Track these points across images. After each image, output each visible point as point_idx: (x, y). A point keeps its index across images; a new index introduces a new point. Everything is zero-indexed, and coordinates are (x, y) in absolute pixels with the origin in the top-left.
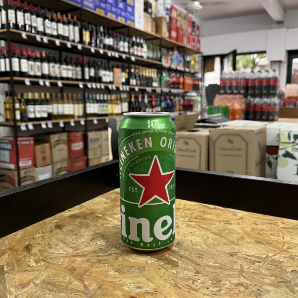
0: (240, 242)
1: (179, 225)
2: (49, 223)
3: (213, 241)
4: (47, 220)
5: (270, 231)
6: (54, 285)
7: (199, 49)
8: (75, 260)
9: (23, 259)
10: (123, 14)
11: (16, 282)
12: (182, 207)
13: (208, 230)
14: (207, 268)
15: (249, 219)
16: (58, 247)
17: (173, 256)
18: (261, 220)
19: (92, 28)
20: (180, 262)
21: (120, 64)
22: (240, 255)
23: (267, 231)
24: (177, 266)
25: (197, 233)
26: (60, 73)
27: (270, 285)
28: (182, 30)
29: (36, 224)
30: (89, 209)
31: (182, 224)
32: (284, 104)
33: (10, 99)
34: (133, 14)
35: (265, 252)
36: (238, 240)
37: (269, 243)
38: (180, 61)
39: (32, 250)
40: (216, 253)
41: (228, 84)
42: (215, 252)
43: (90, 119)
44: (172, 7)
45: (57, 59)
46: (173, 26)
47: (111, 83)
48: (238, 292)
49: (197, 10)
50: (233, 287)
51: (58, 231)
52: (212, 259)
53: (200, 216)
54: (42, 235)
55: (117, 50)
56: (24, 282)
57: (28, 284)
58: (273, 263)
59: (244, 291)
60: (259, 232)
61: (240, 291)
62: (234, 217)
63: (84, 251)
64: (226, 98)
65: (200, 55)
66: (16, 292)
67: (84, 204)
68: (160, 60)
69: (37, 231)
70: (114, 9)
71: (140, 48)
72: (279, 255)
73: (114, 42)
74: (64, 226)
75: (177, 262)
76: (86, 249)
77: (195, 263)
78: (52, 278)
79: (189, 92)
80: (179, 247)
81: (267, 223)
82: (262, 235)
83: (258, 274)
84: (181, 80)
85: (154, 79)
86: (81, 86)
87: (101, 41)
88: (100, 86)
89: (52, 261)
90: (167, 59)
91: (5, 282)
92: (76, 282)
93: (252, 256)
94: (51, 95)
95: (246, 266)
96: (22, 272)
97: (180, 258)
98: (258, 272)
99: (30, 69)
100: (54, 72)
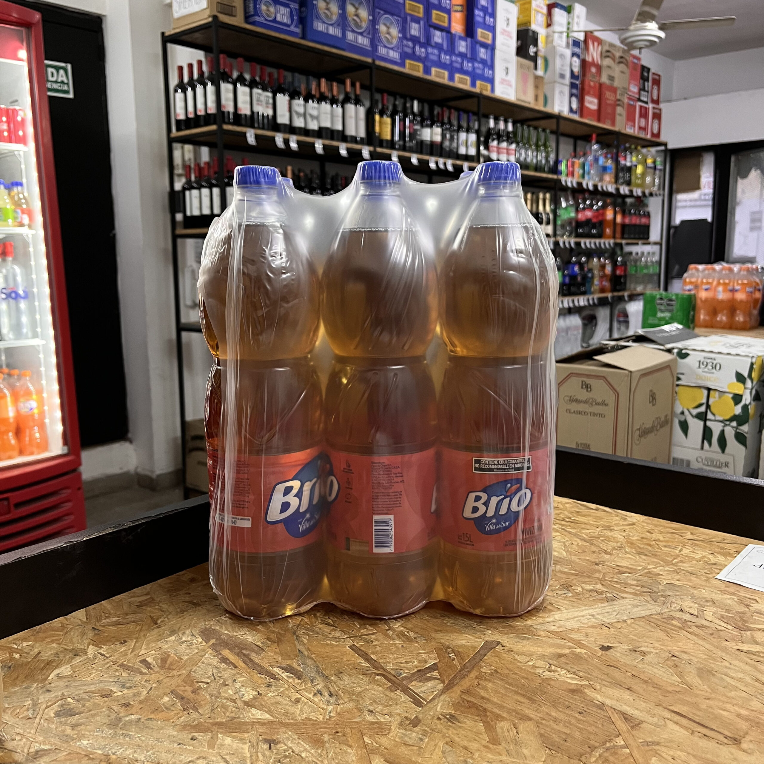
0: (615, 552)
3: (577, 548)
5: (667, 541)
7: (658, 135)
10: (467, 66)
15: (644, 526)
18: (661, 527)
22: (607, 564)
23: (662, 541)
28: (614, 90)
34: (490, 64)
35: (644, 564)
36: (614, 549)
38: (605, 170)
40: (578, 560)
44: (588, 37)
46: (591, 82)
48: (588, 596)
49: (652, 43)
52: (568, 565)
55: (452, 154)
58: (648, 575)
59: (595, 596)
60: (649, 542)
61: (591, 596)
62: (621, 522)
65: (663, 148)
68: (555, 170)
70: (446, 58)
72: (661, 568)
73: (443, 134)
79: (629, 244)
82: (651, 546)
83: (622, 583)
84: (609, 215)
93: (623, 567)
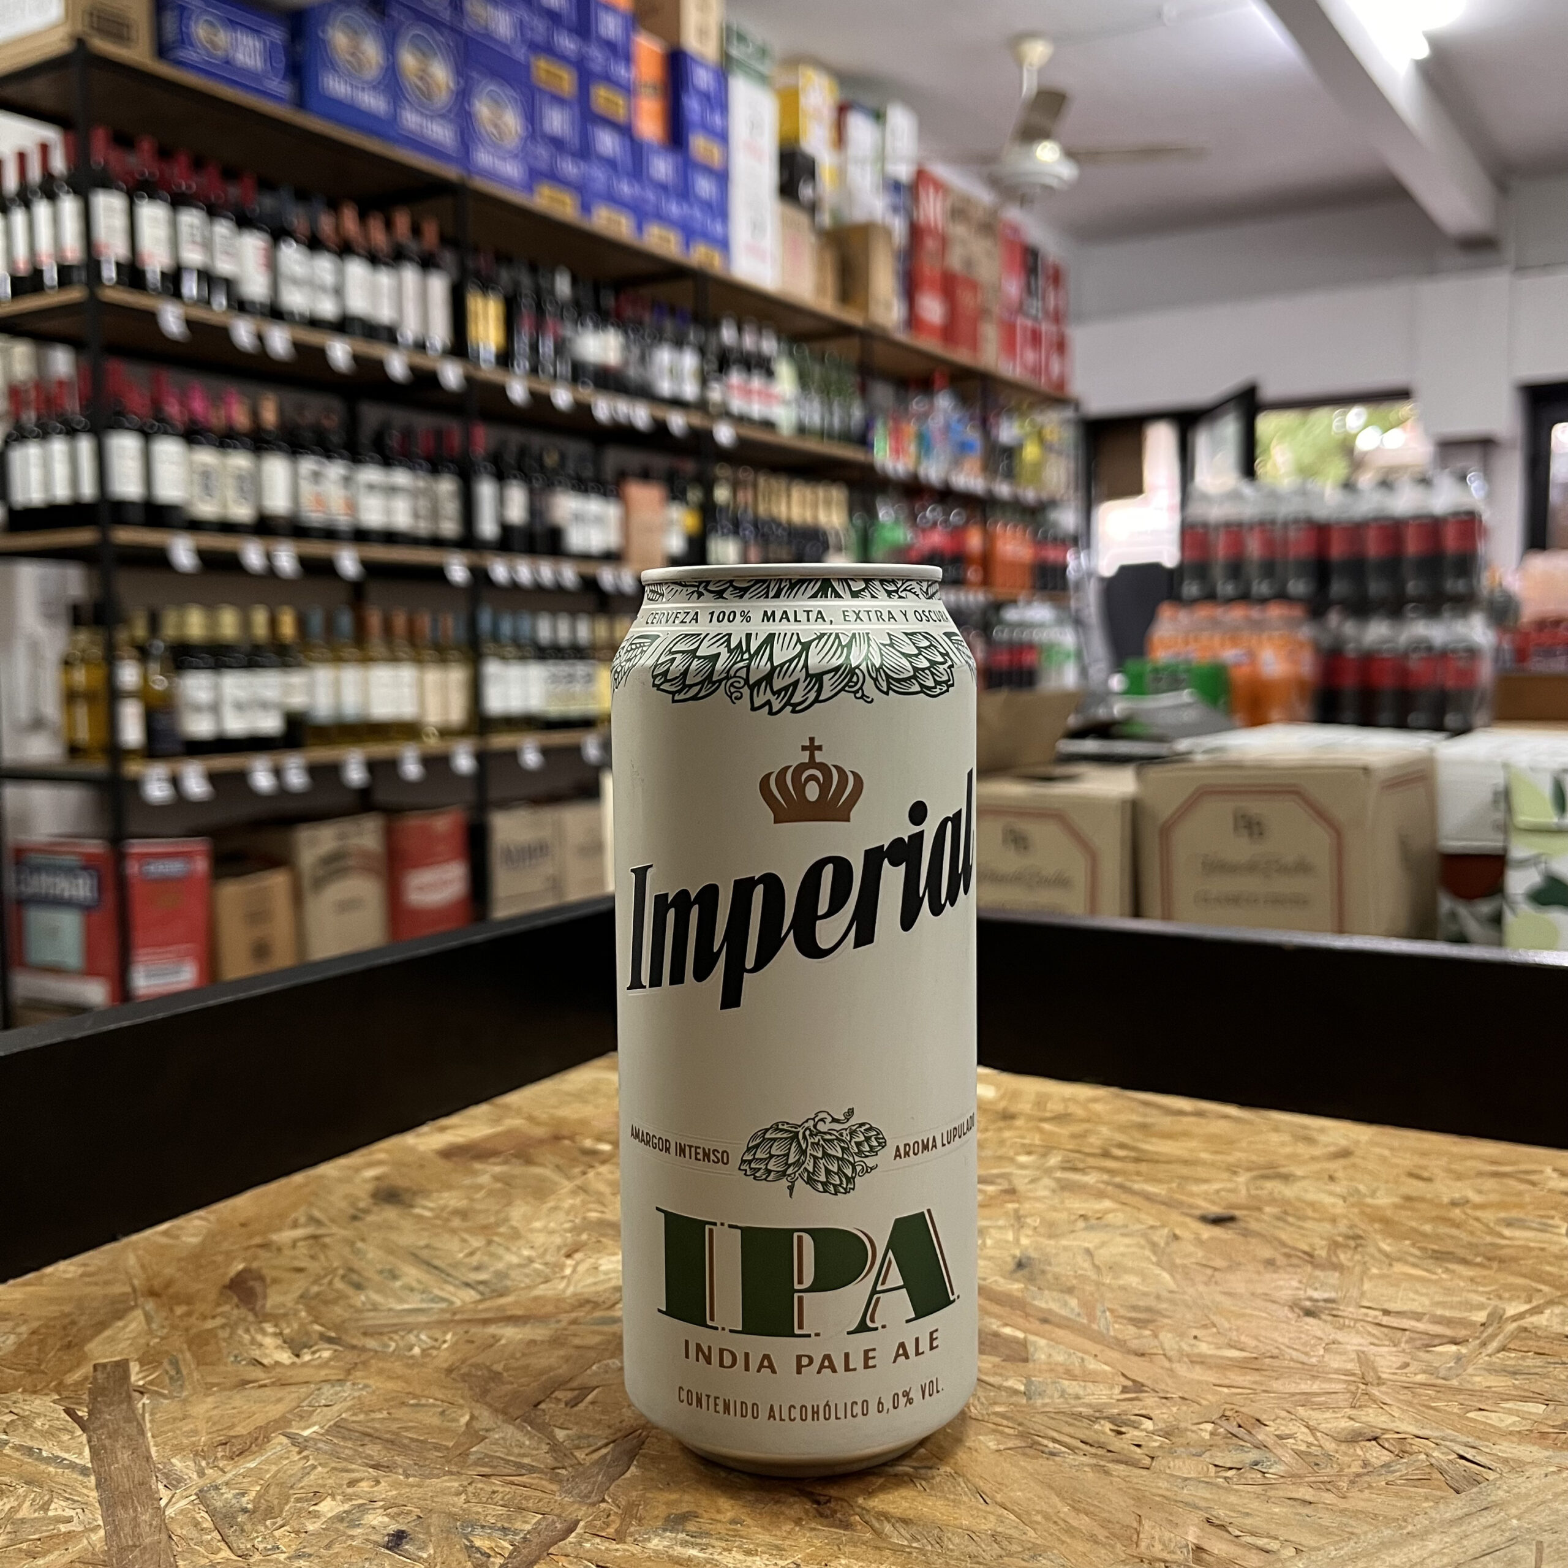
0: (1343, 1257)
1: (1021, 1184)
2: (340, 1180)
3: (1200, 1254)
4: (329, 1169)
5: (1502, 1206)
6: (392, 1443)
7: (1061, 384)
8: (494, 1336)
9: (224, 1334)
10: (674, 209)
11: (195, 1432)
12: (1025, 1106)
13: (1169, 1203)
14: (1182, 1370)
15: (1383, 1160)
16: (398, 1284)
17: (998, 1317)
18: (1445, 1159)
19: (517, 284)
20: (1042, 1342)
21: (659, 462)
22: (1350, 1311)
23: (1482, 1207)
24: (1026, 1360)
25: (1118, 1218)
26: (352, 506)
27: (1523, 1436)
28: (973, 286)
29: (273, 1186)
30: (544, 1116)
31: (1033, 1181)
32: (1521, 655)
33: (92, 642)
34: (720, 209)
35: (1483, 1299)
36: (1334, 1246)
37: (1501, 1261)
38: (963, 448)
39: (265, 1297)
40: (1227, 1302)
41: (1221, 551)
42: (1220, 1298)
43: (501, 741)
44: (921, 176)
45: (335, 439)
46: (929, 267)
47: (612, 557)
48: (1356, 1468)
49: (1048, 189)
50: (1330, 1446)
51: (390, 1213)
52: (1205, 1326)
53: (1122, 1146)
54: (310, 1230)
55: (643, 392)
56: (240, 1430)
57: (258, 1440)
58: (1531, 1343)
59: (1387, 1465)
60: (1443, 1213)
61: (1365, 1464)
62: (1302, 1149)
63: (536, 1299)
64: (1215, 623)
65: (1069, 413)
66: (201, 1474)
67: (513, 1098)
68: (863, 440)
69: (282, 1216)
70: (625, 189)
71: (757, 382)
72: (1558, 1310)
73: (626, 348)
74: (424, 1193)
75: (1024, 1344)
76: (541, 1290)
77: (1120, 1345)
78: (384, 1414)
79: (1013, 602)
80: (1031, 1279)
81: (1480, 1174)
82: (1458, 1226)
83: (1459, 1391)
84: (974, 541)
85: (832, 540)
86: (458, 571)
87: (561, 348)
88: (557, 573)
89: (371, 1343)
90: (896, 435)
91: (142, 1433)
92: (510, 1430)
93: (1418, 1316)
94: (302, 624)
95: (1387, 1359)
96: (225, 1389)
97: (1036, 1325)
98: (1455, 1382)
99: (197, 490)
100: (320, 500)
